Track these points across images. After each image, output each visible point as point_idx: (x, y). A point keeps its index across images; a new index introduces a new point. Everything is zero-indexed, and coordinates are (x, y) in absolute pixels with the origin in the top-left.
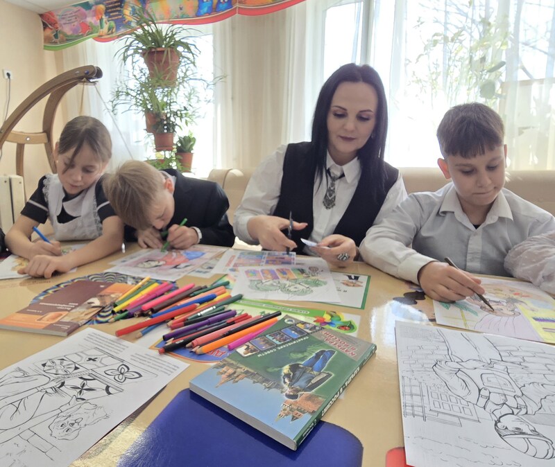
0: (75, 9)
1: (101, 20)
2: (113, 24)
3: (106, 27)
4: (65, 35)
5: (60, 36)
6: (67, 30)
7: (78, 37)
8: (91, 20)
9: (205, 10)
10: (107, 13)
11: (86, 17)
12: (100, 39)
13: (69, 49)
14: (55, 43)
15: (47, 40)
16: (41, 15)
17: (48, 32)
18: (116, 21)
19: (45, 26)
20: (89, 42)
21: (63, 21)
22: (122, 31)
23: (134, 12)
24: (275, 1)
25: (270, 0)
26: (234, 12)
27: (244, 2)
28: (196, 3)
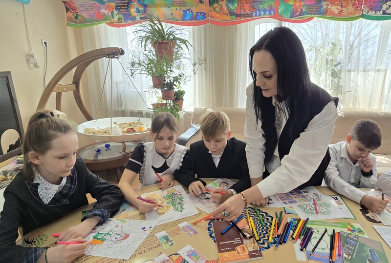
0: (92, 2)
1: (112, 12)
2: (122, 16)
3: (116, 18)
4: (83, 18)
5: (79, 18)
6: (85, 15)
7: (94, 21)
8: (104, 11)
9: (188, 17)
10: (116, 9)
11: (100, 8)
12: (111, 24)
13: (86, 28)
14: (76, 22)
15: (69, 19)
16: (65, 2)
17: (70, 14)
18: (124, 15)
19: (67, 10)
20: (103, 26)
21: (82, 9)
22: (129, 22)
23: (138, 12)
24: (231, 19)
25: (229, 18)
26: (206, 22)
27: (213, 17)
28: (182, 13)
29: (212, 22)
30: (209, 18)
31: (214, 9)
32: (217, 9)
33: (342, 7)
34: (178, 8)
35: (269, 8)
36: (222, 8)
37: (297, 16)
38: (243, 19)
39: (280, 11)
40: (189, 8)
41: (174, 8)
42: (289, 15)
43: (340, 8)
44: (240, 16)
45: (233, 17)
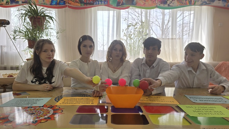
9: (54, 3)
12: (2, 6)
24: (81, 6)
25: (79, 5)
26: (66, 7)
27: (70, 4)
28: (50, 0)
29: (69, 7)
30: (67, 4)
33: (145, 1)
37: (120, 5)
38: (88, 6)
39: (110, 2)
43: (144, 2)
44: (86, 4)
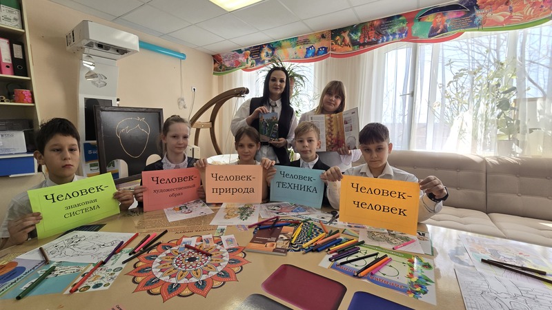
0: (233, 53)
1: (247, 59)
2: (254, 61)
3: (250, 63)
4: (226, 67)
5: (223, 67)
6: (227, 64)
7: (233, 68)
8: (241, 59)
9: (311, 54)
10: (251, 55)
11: (238, 57)
12: (246, 69)
13: (227, 75)
14: (220, 71)
15: (216, 69)
16: (213, 56)
17: (216, 65)
18: (256, 60)
19: (215, 62)
20: (239, 71)
21: (226, 59)
22: (259, 65)
23: (267, 55)
24: (354, 50)
25: (351, 49)
26: (328, 56)
27: (335, 50)
28: (305, 51)
29: (333, 55)
30: (330, 52)
31: (336, 42)
32: (339, 42)
33: (511, 11)
34: (302, 47)
35: (400, 31)
36: (344, 40)
37: (439, 34)
38: (367, 47)
39: (414, 32)
40: (311, 45)
41: (298, 47)
42: (427, 35)
43: (509, 14)
44: (364, 45)
45: (356, 47)
